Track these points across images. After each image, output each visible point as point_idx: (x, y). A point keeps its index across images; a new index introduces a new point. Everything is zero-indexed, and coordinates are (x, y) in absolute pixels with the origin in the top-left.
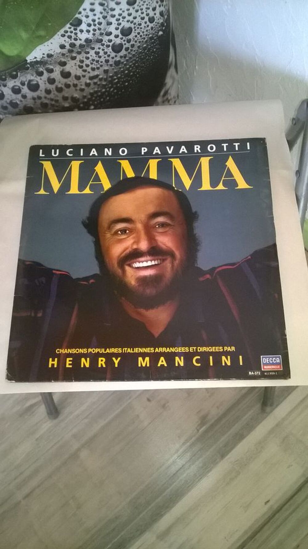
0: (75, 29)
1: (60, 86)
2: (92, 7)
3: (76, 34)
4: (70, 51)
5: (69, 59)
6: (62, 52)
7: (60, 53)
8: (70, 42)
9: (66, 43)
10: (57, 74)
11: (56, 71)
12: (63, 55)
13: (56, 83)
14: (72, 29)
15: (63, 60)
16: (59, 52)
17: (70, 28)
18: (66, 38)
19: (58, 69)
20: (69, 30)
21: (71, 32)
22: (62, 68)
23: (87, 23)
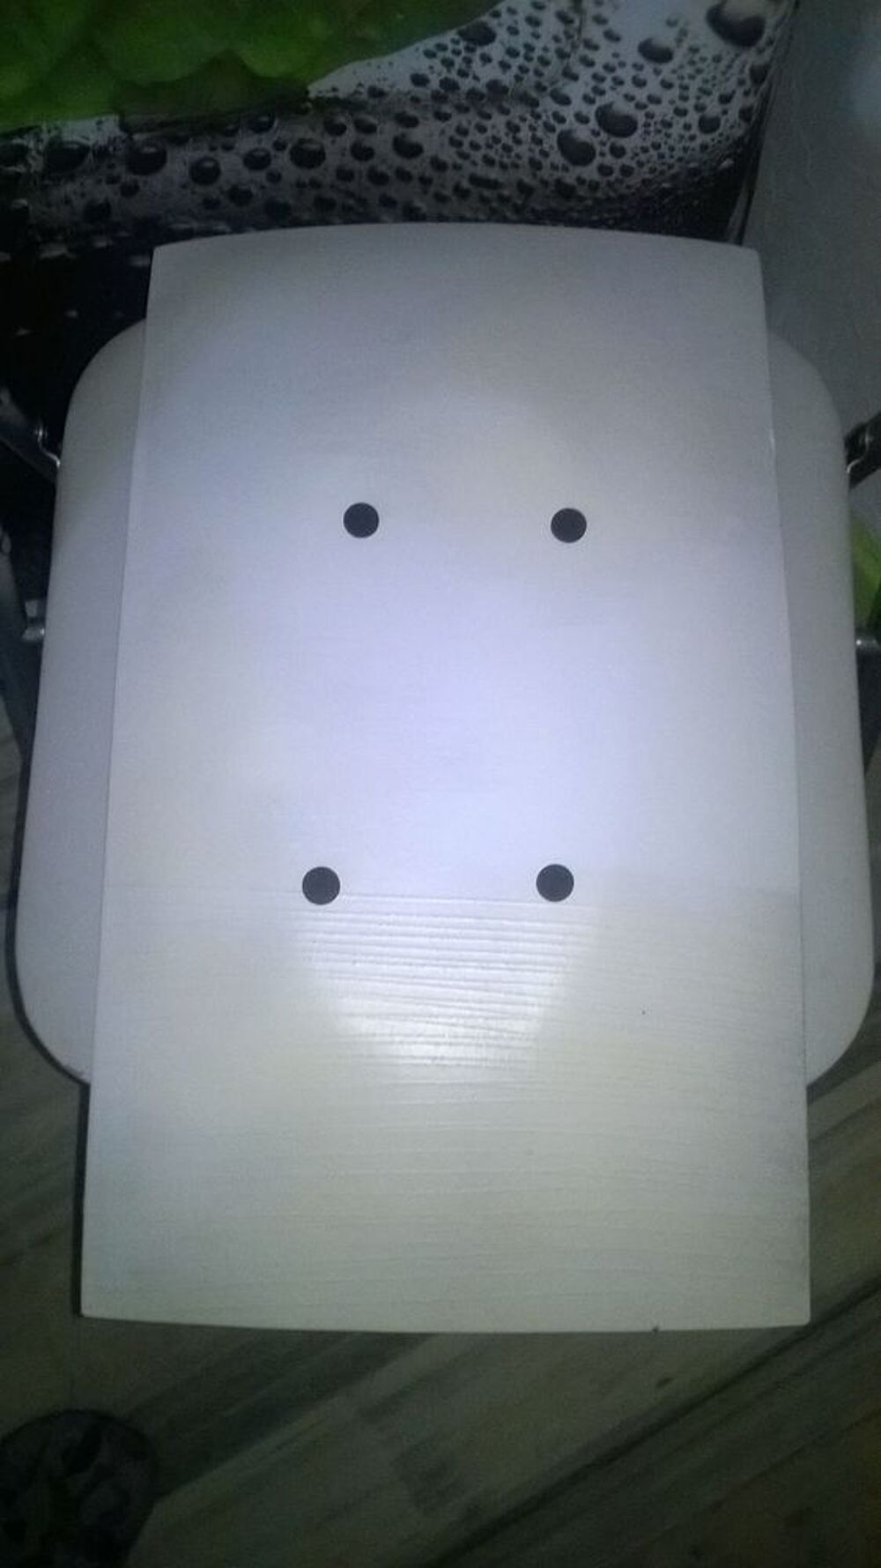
0: (470, 50)
1: (382, 168)
2: (535, 13)
3: (468, 61)
4: (437, 97)
5: (430, 115)
6: (413, 94)
7: (409, 92)
8: (445, 74)
9: (433, 73)
10: (382, 141)
11: (381, 133)
12: (415, 100)
13: (374, 162)
14: (462, 46)
15: (411, 111)
16: (406, 90)
17: (455, 42)
18: (436, 63)
19: (388, 131)
20: (451, 46)
21: (457, 53)
22: (401, 130)
23: (507, 46)
